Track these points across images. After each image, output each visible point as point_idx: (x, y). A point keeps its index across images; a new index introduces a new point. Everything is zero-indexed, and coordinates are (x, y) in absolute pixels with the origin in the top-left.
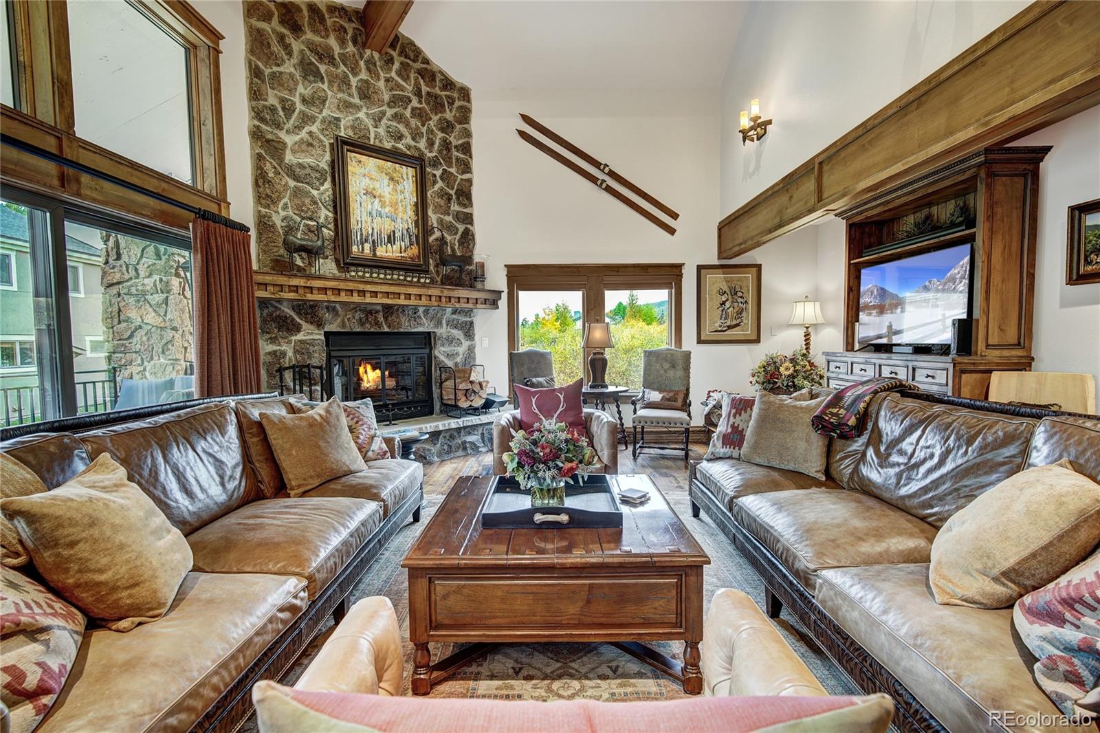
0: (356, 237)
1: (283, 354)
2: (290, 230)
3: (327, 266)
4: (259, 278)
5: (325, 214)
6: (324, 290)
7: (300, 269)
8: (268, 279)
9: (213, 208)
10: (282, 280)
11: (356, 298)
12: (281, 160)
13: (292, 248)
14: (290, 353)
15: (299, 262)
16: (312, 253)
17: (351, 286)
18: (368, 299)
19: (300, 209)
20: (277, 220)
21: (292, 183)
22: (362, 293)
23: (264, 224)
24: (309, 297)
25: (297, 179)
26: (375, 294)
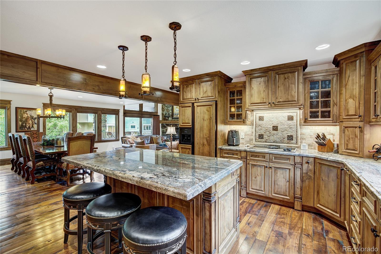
0: (174, 114)
1: (164, 131)
2: (166, 114)
3: (170, 119)
4: (161, 121)
5: (171, 111)
6: (169, 122)
7: (167, 119)
8: (162, 121)
9: (155, 114)
10: (163, 121)
11: (173, 123)
12: (165, 106)
13: (165, 117)
14: (165, 130)
15: (167, 118)
16: (168, 117)
17: (172, 121)
18: (175, 123)
19: (167, 111)
20: (164, 113)
21: (166, 108)
22: (174, 122)
23: (163, 114)
24: (167, 123)
25: (167, 107)
26: (176, 122)
